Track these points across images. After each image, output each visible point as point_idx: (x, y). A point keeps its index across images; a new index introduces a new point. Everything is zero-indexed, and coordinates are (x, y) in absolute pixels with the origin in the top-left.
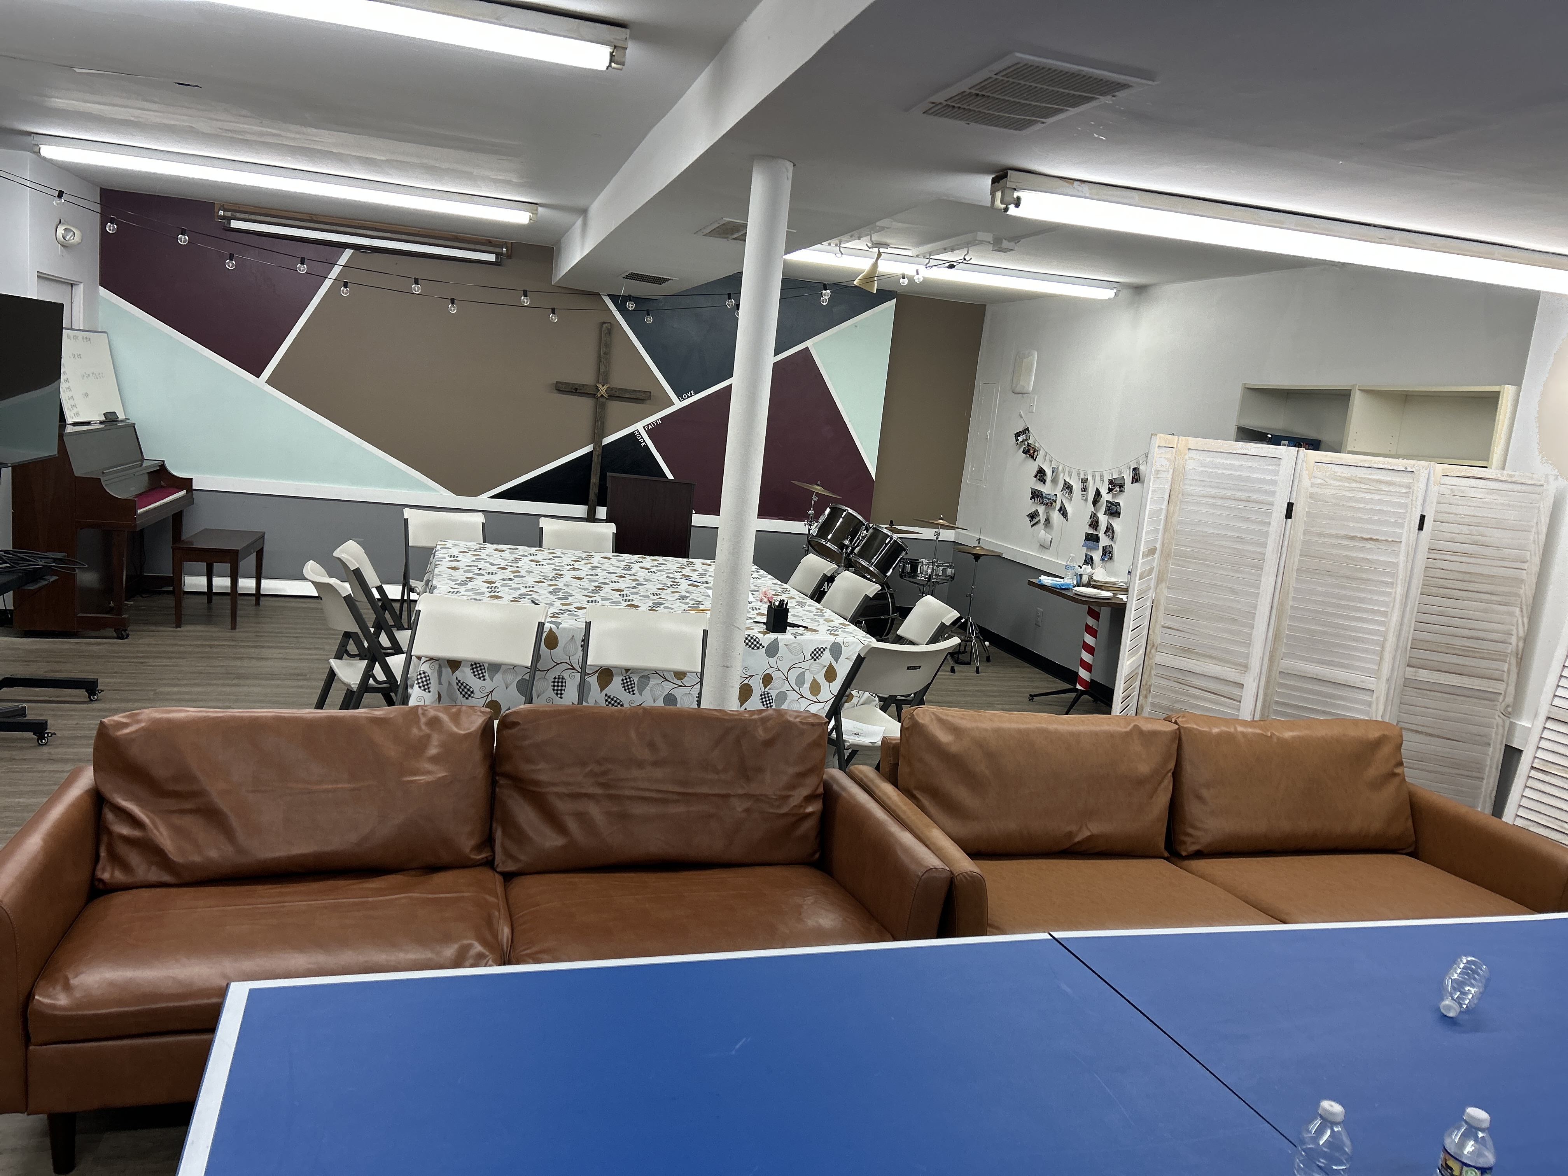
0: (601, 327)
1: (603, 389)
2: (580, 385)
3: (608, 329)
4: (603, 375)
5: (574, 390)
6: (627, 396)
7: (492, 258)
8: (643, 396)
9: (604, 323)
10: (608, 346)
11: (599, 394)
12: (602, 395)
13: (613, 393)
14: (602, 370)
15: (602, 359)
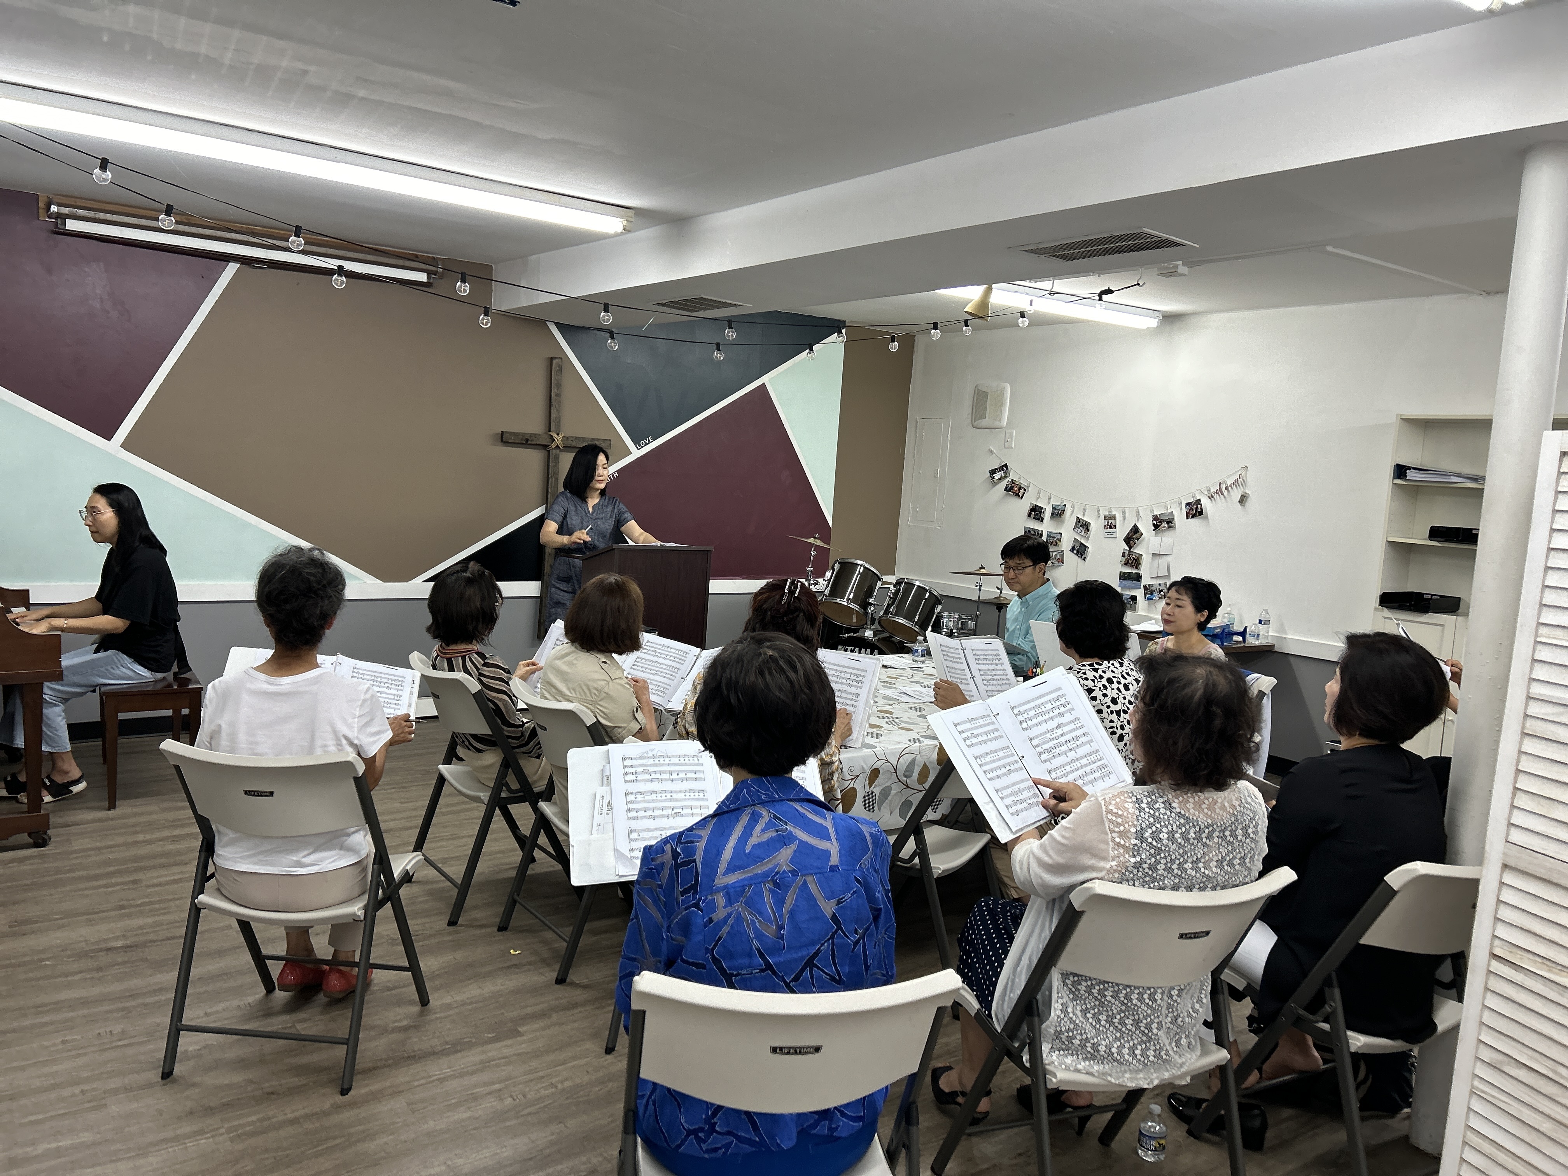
0: (553, 364)
1: (559, 439)
2: (531, 435)
3: (558, 367)
4: (555, 422)
5: (525, 442)
7: (422, 277)
9: (553, 358)
10: (559, 386)
11: (554, 445)
12: (557, 447)
13: (569, 443)
14: (553, 416)
15: (553, 403)
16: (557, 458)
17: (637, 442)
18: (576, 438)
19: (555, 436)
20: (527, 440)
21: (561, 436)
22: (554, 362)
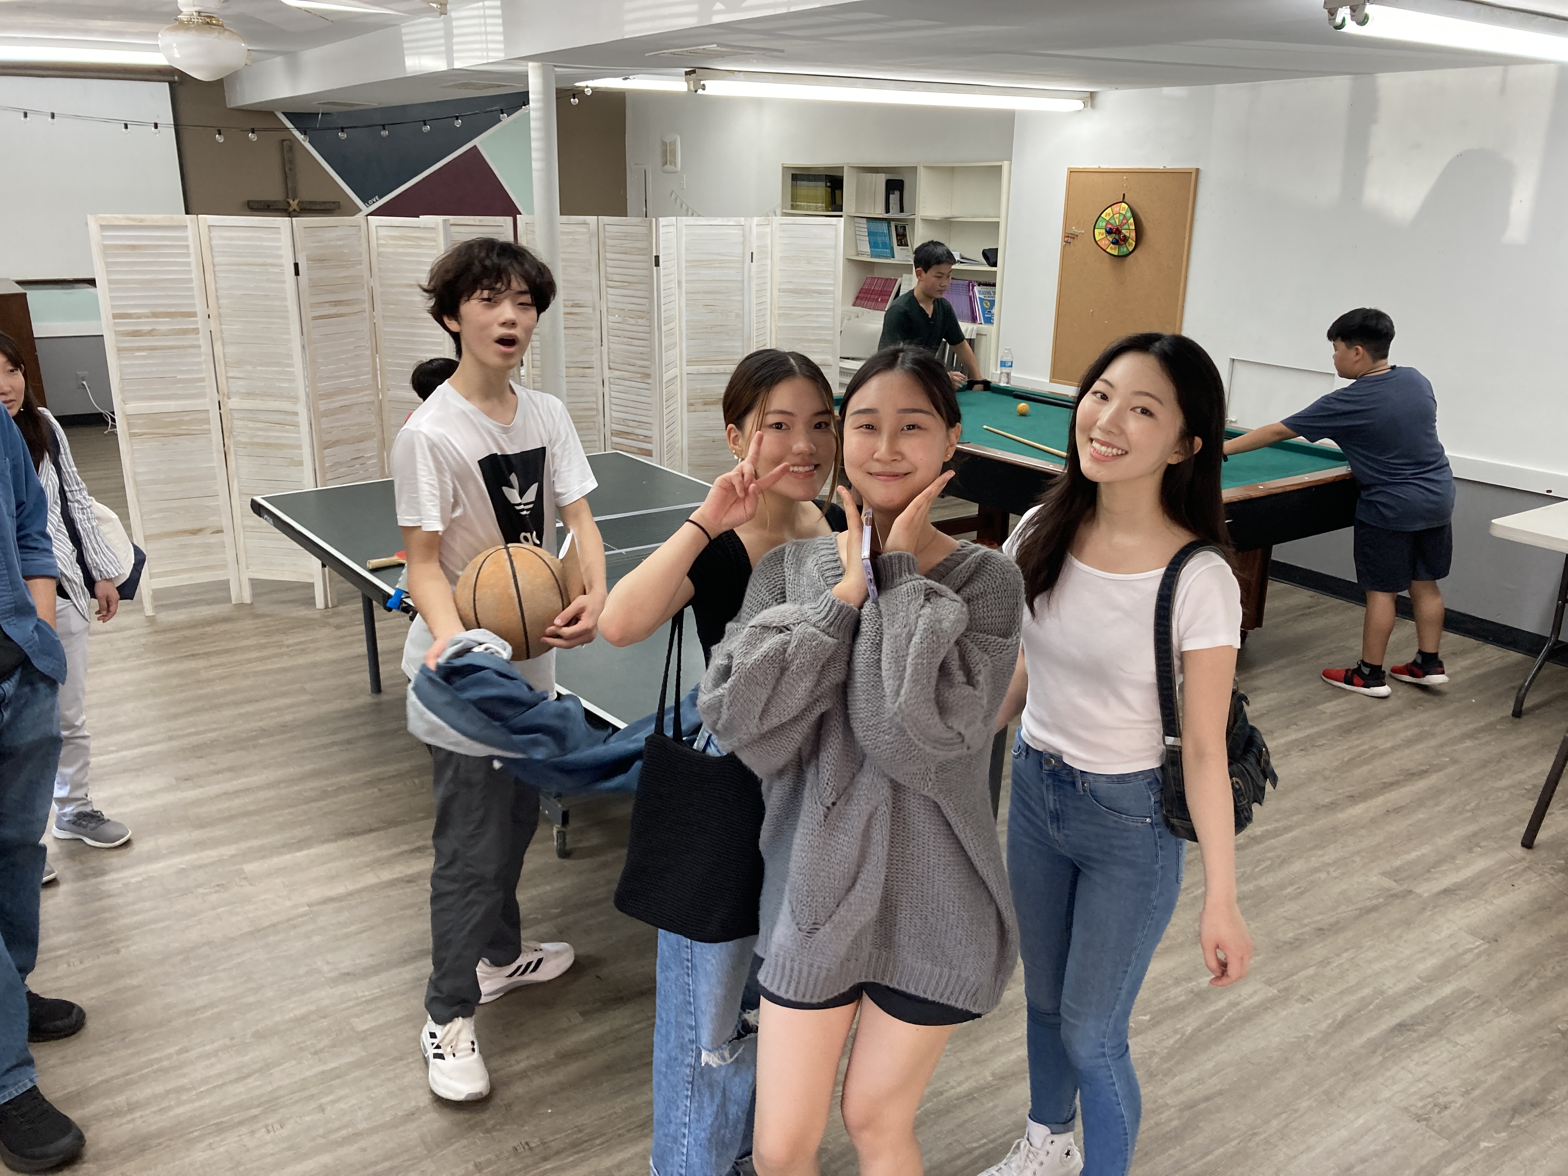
0: (283, 146)
1: (294, 204)
2: (271, 202)
3: (288, 147)
4: (290, 190)
5: (267, 207)
6: (318, 207)
8: (333, 206)
9: (284, 140)
10: (291, 162)
11: (291, 209)
12: (294, 210)
13: (304, 206)
14: (290, 185)
15: (288, 176)
17: (365, 201)
18: (310, 202)
19: (291, 202)
20: (269, 206)
21: (296, 201)
22: (285, 143)
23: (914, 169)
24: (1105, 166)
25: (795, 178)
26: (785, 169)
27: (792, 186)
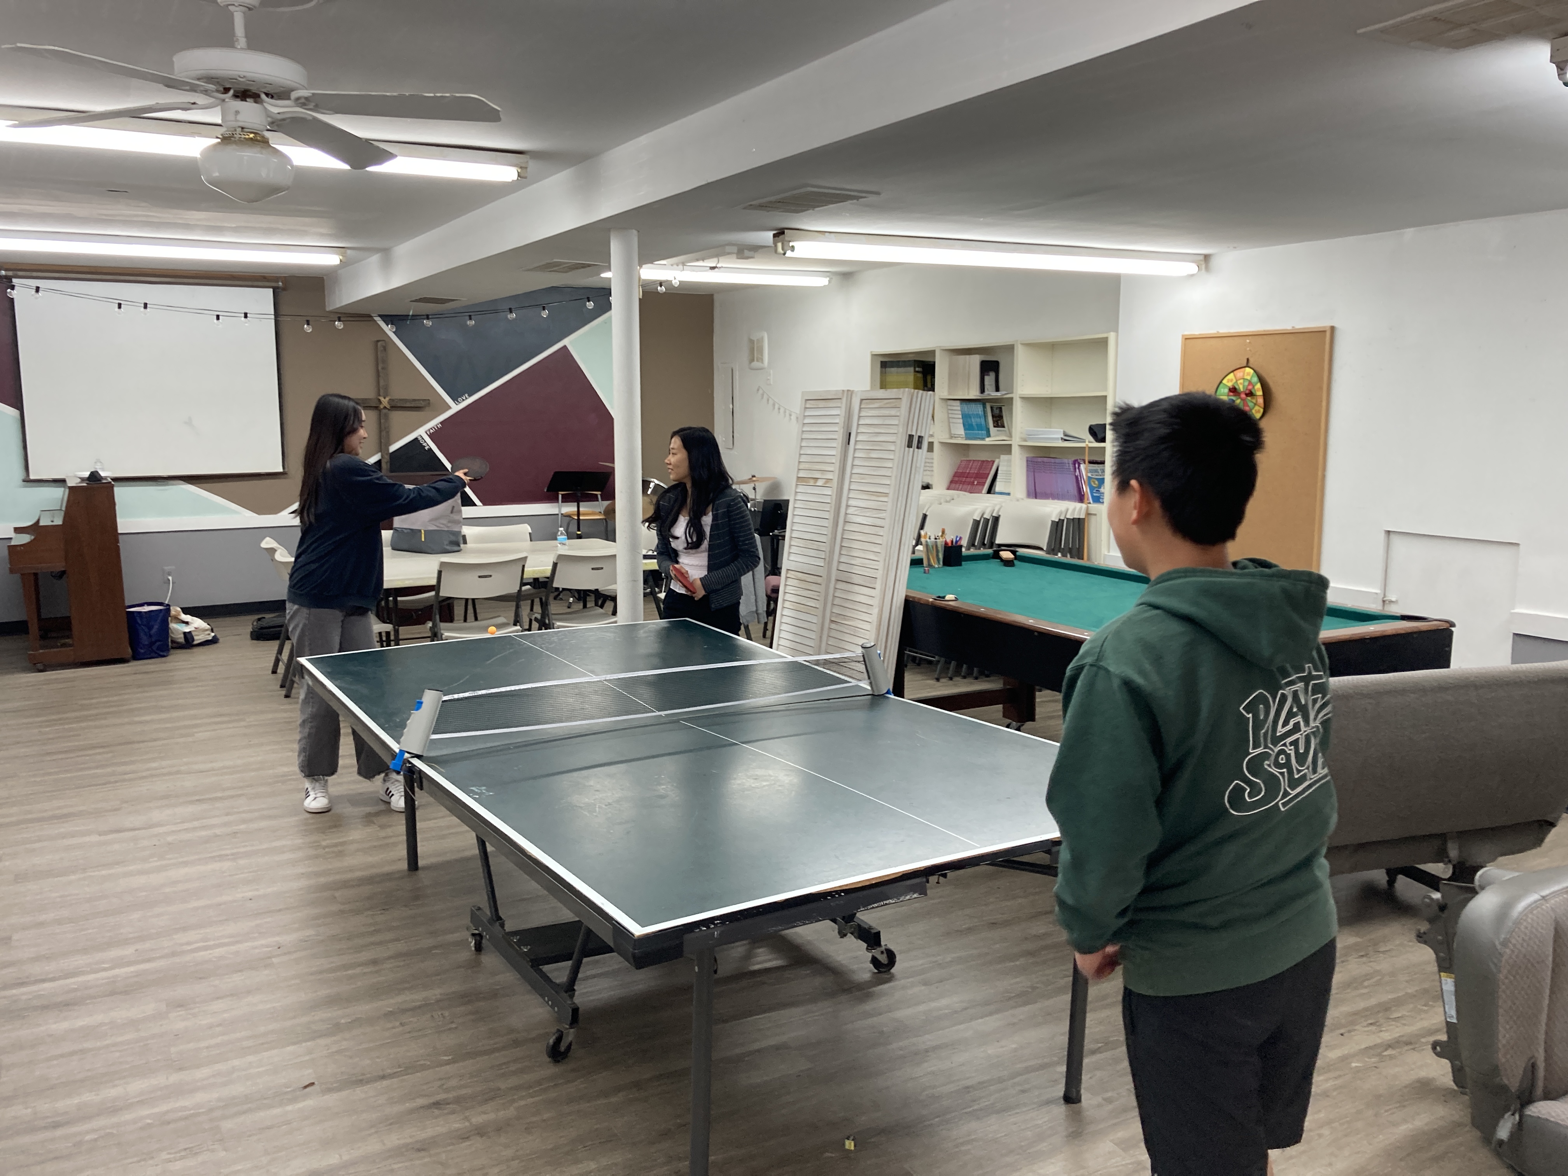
0: (377, 346)
1: (385, 402)
3: (382, 346)
4: (381, 388)
6: (408, 405)
8: (422, 404)
9: (378, 341)
10: (384, 361)
11: (381, 407)
12: (385, 407)
13: (393, 404)
14: (382, 383)
15: (381, 374)
16: (386, 417)
17: (455, 399)
18: (400, 400)
19: (382, 399)
21: (387, 399)
23: (1010, 349)
24: (1224, 330)
25: (884, 365)
26: (874, 356)
27: (881, 373)
